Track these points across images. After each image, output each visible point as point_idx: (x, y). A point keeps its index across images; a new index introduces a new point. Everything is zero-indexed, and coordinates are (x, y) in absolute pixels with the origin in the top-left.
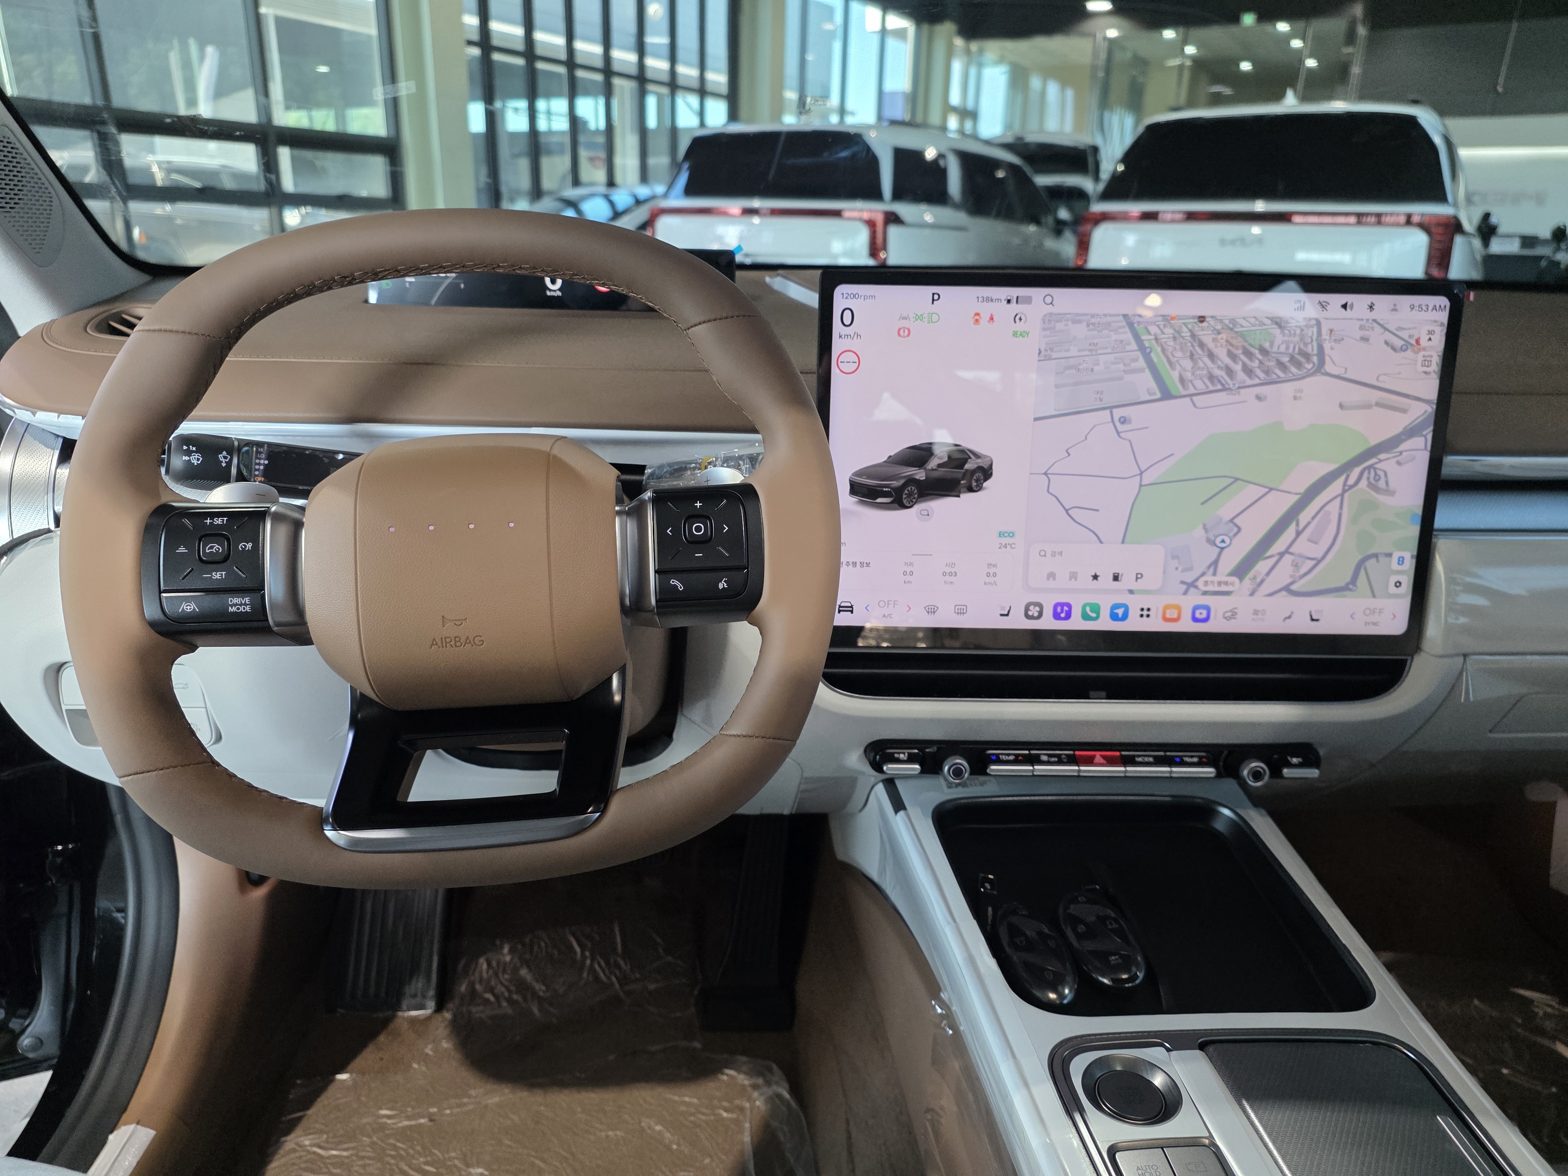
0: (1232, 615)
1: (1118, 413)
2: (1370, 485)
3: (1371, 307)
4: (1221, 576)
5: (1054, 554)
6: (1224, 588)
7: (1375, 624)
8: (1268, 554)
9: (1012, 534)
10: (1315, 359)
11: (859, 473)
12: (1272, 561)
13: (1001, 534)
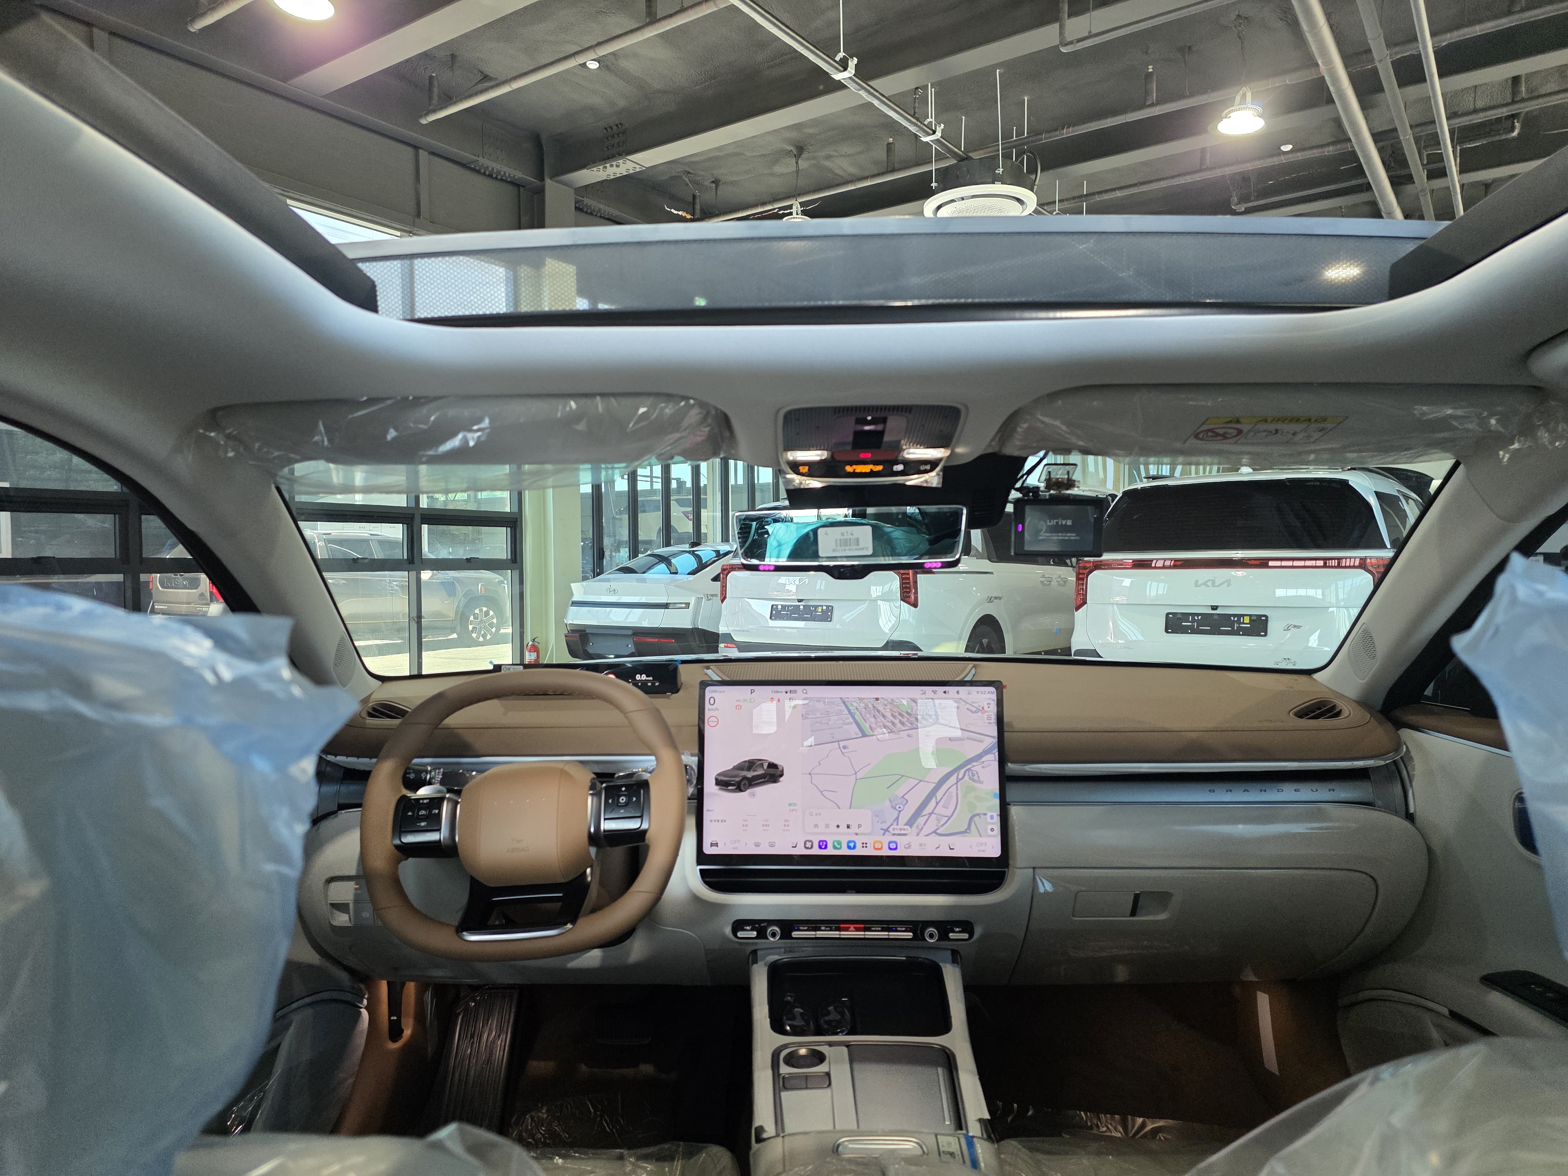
0: (909, 846)
1: (842, 744)
2: (970, 778)
3: (958, 692)
4: (901, 826)
5: (816, 814)
6: (903, 832)
7: (983, 851)
8: (923, 814)
9: (795, 805)
10: (934, 717)
11: (719, 775)
12: (926, 817)
13: (790, 805)
